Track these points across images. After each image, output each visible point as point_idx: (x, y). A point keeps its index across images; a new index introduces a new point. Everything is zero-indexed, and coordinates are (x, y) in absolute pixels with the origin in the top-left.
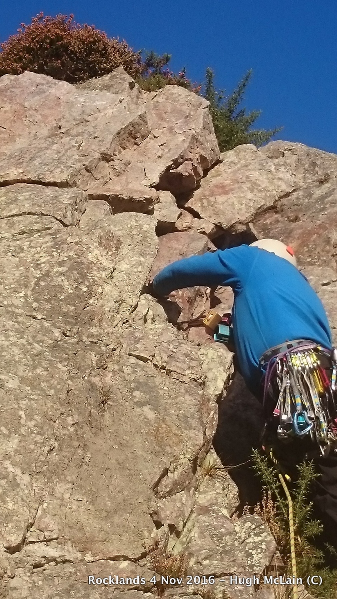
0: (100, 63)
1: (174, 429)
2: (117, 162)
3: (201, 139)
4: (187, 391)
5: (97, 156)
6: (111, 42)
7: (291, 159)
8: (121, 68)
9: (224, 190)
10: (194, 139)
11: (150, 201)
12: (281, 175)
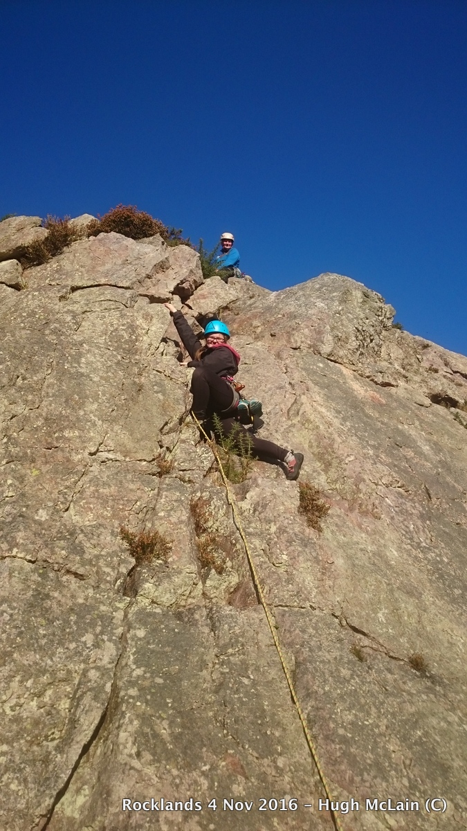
0: (148, 230)
1: (172, 404)
2: (154, 279)
3: (195, 272)
4: (179, 388)
5: (144, 275)
6: (154, 221)
7: (238, 286)
8: (158, 234)
9: (204, 297)
12: (231, 292)
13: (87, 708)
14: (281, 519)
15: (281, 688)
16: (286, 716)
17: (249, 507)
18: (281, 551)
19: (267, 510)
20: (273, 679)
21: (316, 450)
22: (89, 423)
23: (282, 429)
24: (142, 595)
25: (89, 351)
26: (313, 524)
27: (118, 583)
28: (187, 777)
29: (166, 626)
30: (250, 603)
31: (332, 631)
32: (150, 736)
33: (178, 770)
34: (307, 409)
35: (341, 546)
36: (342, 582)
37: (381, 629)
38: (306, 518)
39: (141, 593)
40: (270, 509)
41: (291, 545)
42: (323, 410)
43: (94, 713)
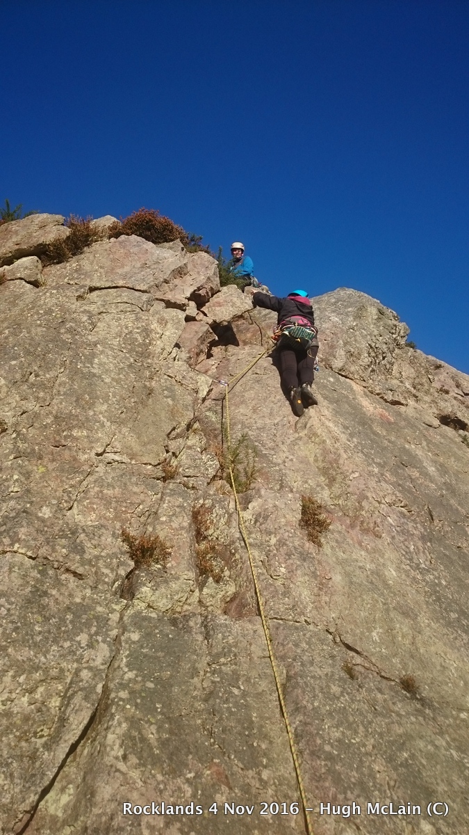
1: (180, 410)
2: (171, 284)
3: (212, 279)
4: (189, 394)
5: (162, 280)
6: (175, 226)
8: (179, 240)
9: (219, 305)
10: (209, 278)
11: (184, 305)
12: (247, 301)
13: (77, 708)
14: (282, 531)
15: (270, 701)
16: (274, 728)
17: (251, 517)
18: (279, 563)
19: (268, 521)
20: (263, 691)
21: (321, 465)
22: (97, 424)
23: (289, 442)
24: (138, 599)
25: (102, 352)
26: (313, 538)
27: (116, 585)
28: (171, 783)
29: (161, 630)
30: (246, 614)
31: (325, 647)
32: (137, 739)
33: (163, 775)
34: (314, 423)
35: (341, 563)
36: (338, 598)
37: (375, 648)
38: (307, 532)
39: (138, 596)
40: (271, 521)
41: (290, 558)
42: (331, 425)
43: (82, 713)
